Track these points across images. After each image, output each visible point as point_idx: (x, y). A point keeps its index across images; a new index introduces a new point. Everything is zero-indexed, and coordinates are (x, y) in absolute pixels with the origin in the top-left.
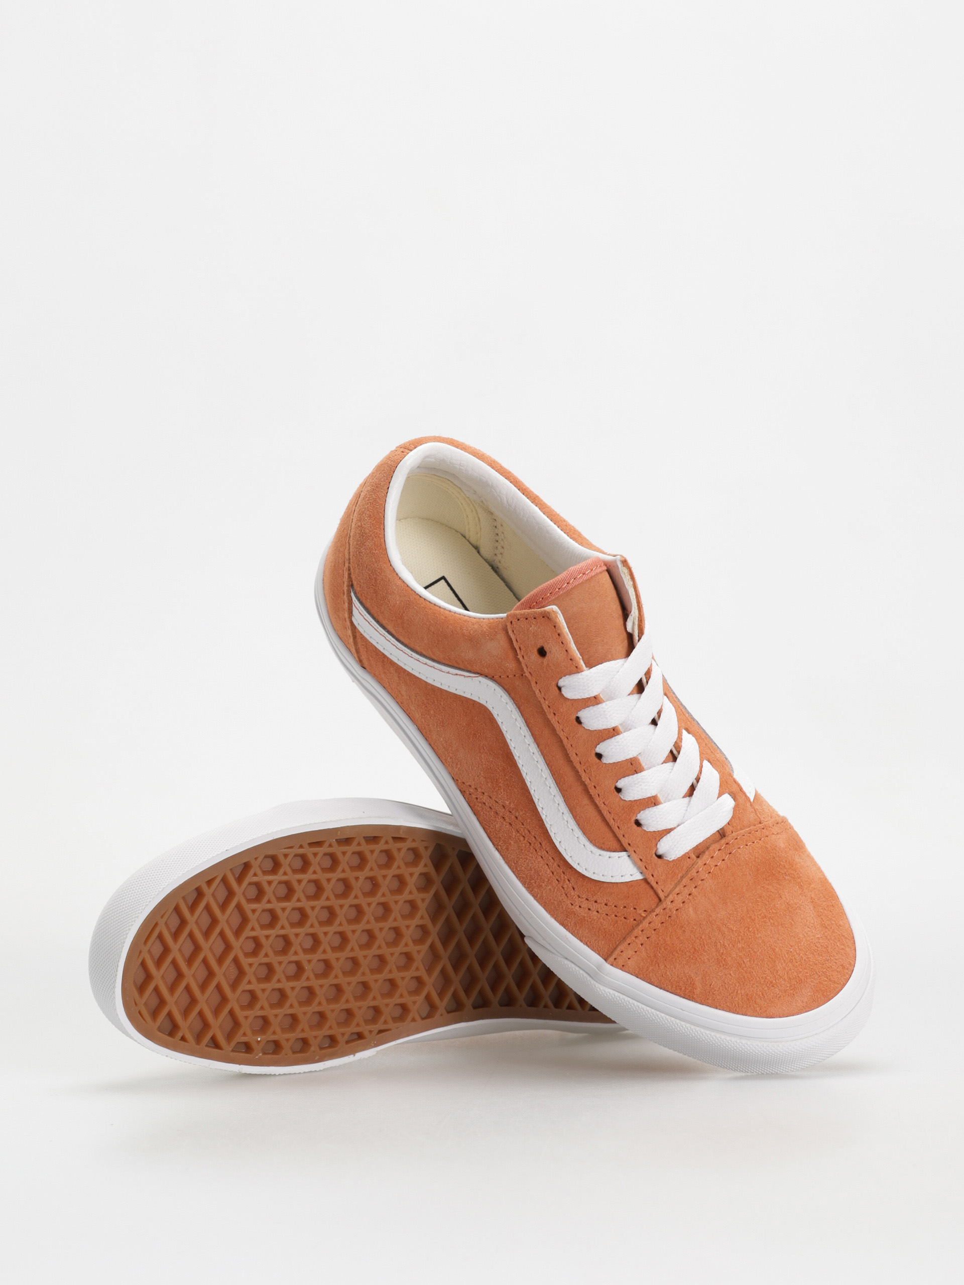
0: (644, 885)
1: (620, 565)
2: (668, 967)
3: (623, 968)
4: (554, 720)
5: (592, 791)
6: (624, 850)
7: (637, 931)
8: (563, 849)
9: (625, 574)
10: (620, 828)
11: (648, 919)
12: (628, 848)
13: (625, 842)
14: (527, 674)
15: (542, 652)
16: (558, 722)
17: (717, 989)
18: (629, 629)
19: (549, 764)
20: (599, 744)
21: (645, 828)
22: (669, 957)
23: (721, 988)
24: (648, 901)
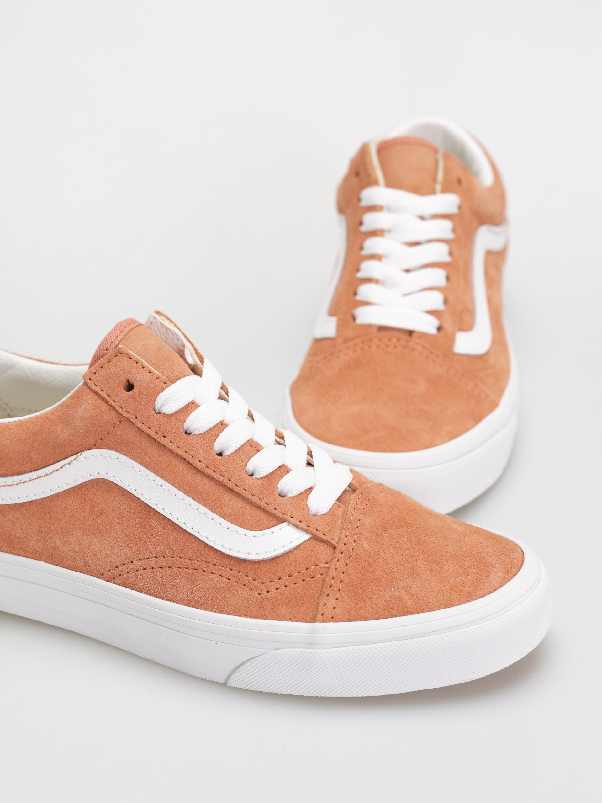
0: (313, 542)
1: (156, 316)
2: (372, 597)
3: (333, 619)
4: (166, 442)
5: (230, 485)
6: (282, 521)
7: (329, 581)
8: (228, 550)
9: (164, 320)
10: (269, 504)
11: (332, 568)
12: (285, 516)
13: (278, 513)
14: (125, 414)
15: (130, 387)
16: (171, 442)
17: (424, 595)
18: (190, 360)
19: (180, 487)
20: (215, 441)
21: (290, 495)
22: (368, 589)
23: (427, 593)
24: (324, 552)
